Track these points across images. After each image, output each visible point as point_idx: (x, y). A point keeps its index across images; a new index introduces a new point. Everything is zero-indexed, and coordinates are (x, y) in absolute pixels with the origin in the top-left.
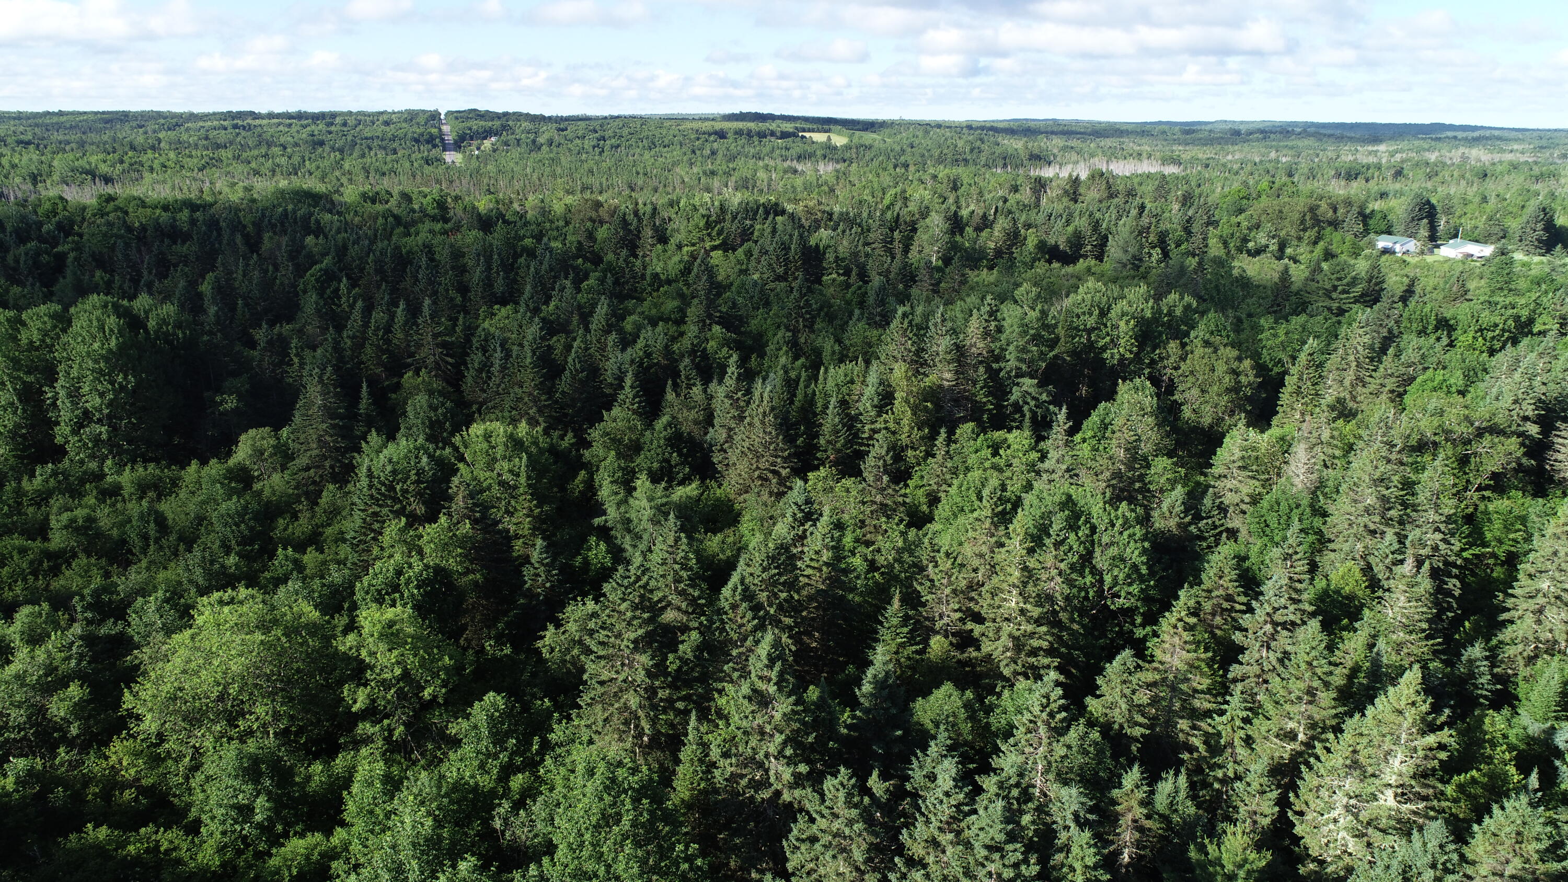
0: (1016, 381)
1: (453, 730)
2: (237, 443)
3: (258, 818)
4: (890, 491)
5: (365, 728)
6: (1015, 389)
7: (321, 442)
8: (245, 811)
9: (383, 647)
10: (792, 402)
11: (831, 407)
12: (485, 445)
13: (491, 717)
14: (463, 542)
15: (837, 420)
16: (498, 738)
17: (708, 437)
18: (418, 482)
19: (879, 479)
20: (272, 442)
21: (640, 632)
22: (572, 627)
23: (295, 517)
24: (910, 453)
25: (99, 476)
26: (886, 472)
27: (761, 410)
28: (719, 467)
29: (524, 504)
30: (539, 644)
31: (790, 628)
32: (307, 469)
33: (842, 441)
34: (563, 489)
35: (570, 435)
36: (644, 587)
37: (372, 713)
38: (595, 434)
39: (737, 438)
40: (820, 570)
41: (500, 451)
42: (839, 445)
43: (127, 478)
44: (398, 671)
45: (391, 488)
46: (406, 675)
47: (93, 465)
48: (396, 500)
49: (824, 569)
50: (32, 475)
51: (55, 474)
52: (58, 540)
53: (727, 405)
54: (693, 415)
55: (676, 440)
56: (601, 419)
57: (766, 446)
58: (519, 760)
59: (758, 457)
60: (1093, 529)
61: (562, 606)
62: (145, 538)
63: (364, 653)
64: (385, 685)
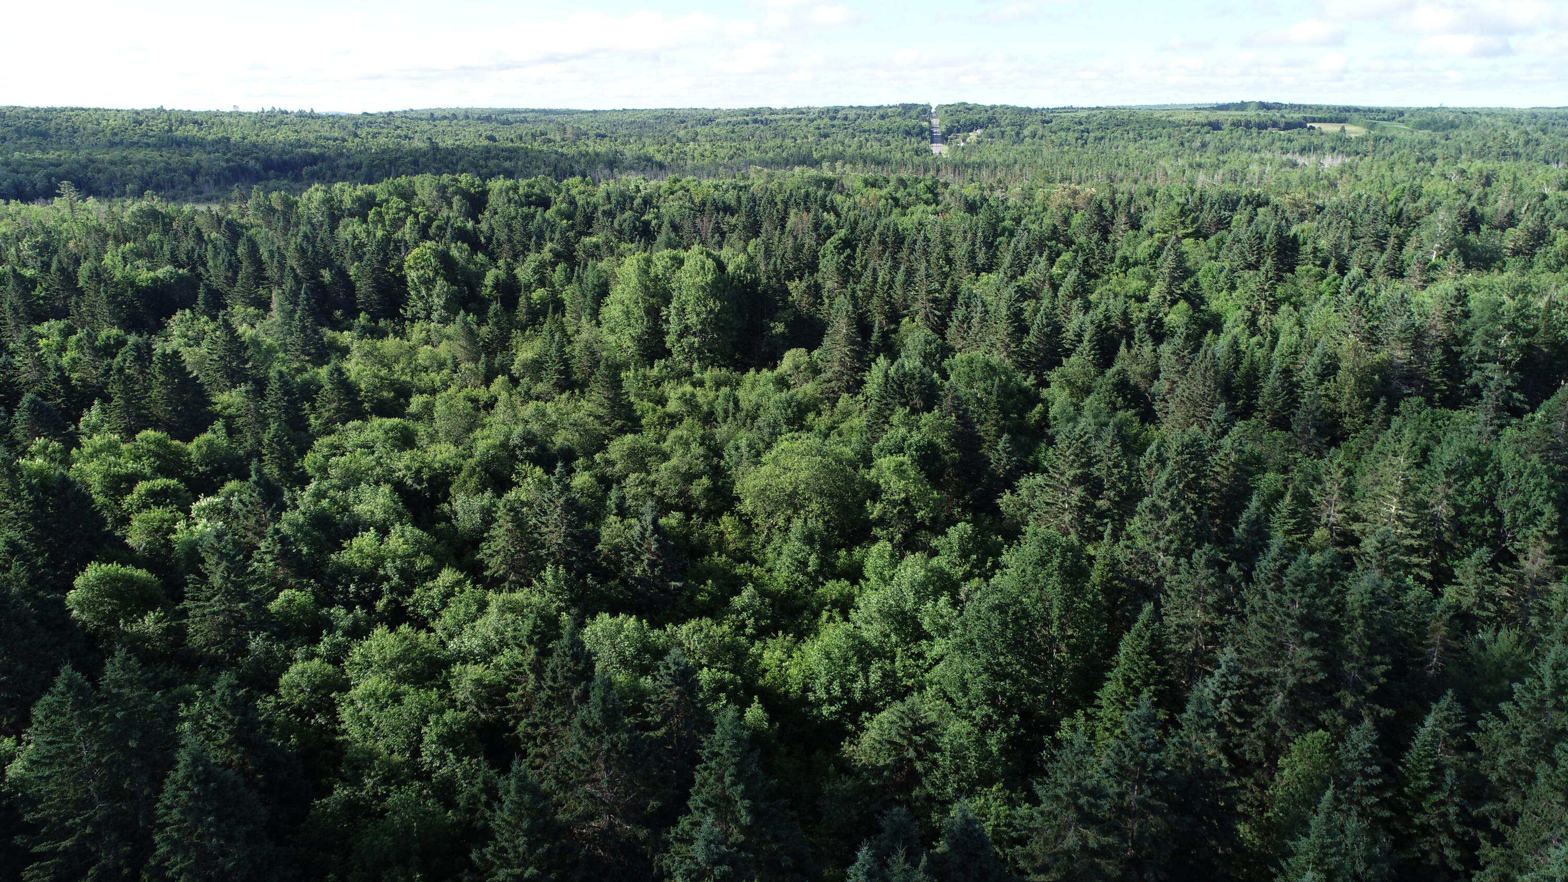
0: (1478, 365)
1: (934, 543)
2: (781, 359)
3: (810, 569)
4: (1316, 443)
5: (876, 531)
6: (1475, 373)
7: (842, 363)
8: (805, 564)
9: (894, 478)
10: (1236, 368)
11: (1273, 371)
12: (967, 369)
13: (961, 538)
14: (949, 428)
15: (1277, 384)
16: (965, 554)
17: (1153, 390)
18: (920, 384)
19: (1305, 431)
20: (807, 359)
21: (1078, 472)
22: (1024, 492)
23: (819, 414)
24: (1347, 419)
25: (690, 374)
26: (1313, 426)
27: (1203, 365)
28: (1159, 415)
29: (994, 416)
30: (999, 501)
31: (1194, 503)
32: (830, 381)
33: (1280, 402)
34: (1022, 417)
35: (1032, 377)
36: (1084, 443)
37: (882, 522)
38: (1053, 376)
39: (1178, 391)
40: (1227, 469)
41: (978, 374)
42: (1276, 407)
43: (709, 375)
44: (903, 495)
45: (901, 386)
46: (906, 501)
47: (687, 365)
48: (903, 396)
49: (1231, 468)
50: (652, 367)
51: (666, 367)
52: (673, 406)
53: (1173, 361)
54: (1139, 369)
55: (1123, 386)
56: (1060, 364)
57: (1203, 397)
58: (977, 571)
59: (1196, 405)
60: (1501, 476)
61: (1017, 478)
62: (726, 411)
63: (881, 481)
64: (894, 504)
